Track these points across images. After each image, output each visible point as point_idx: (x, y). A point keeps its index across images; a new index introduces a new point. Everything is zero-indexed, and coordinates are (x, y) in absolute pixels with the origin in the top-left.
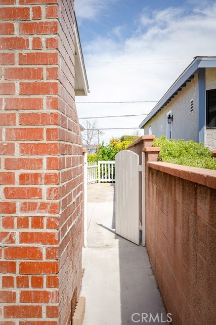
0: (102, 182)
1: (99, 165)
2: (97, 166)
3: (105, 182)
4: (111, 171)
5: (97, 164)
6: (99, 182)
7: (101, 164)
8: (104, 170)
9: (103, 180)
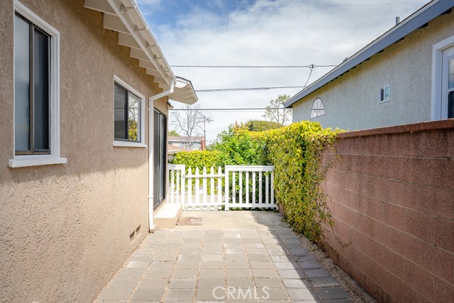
0: (231, 209)
1: (227, 174)
2: (223, 175)
3: (238, 209)
4: (251, 186)
5: (223, 171)
6: (227, 208)
7: (230, 172)
8: (237, 183)
9: (234, 205)
